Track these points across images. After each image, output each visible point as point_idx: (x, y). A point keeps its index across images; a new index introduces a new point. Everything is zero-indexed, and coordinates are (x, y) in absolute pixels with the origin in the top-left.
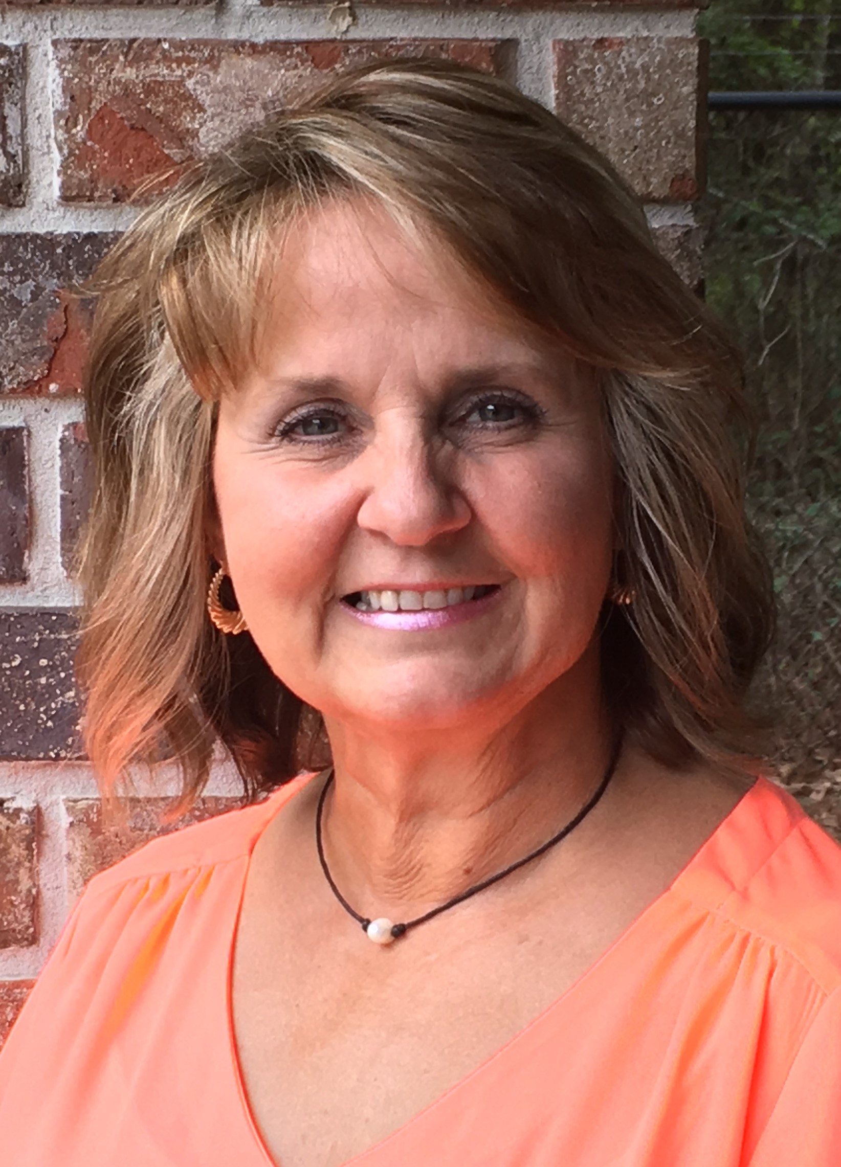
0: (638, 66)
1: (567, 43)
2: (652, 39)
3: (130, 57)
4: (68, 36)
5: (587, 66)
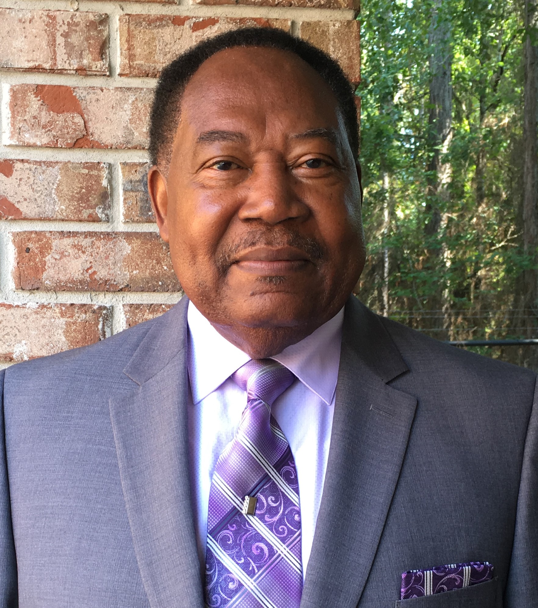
3: (151, 310)
4: (128, 303)
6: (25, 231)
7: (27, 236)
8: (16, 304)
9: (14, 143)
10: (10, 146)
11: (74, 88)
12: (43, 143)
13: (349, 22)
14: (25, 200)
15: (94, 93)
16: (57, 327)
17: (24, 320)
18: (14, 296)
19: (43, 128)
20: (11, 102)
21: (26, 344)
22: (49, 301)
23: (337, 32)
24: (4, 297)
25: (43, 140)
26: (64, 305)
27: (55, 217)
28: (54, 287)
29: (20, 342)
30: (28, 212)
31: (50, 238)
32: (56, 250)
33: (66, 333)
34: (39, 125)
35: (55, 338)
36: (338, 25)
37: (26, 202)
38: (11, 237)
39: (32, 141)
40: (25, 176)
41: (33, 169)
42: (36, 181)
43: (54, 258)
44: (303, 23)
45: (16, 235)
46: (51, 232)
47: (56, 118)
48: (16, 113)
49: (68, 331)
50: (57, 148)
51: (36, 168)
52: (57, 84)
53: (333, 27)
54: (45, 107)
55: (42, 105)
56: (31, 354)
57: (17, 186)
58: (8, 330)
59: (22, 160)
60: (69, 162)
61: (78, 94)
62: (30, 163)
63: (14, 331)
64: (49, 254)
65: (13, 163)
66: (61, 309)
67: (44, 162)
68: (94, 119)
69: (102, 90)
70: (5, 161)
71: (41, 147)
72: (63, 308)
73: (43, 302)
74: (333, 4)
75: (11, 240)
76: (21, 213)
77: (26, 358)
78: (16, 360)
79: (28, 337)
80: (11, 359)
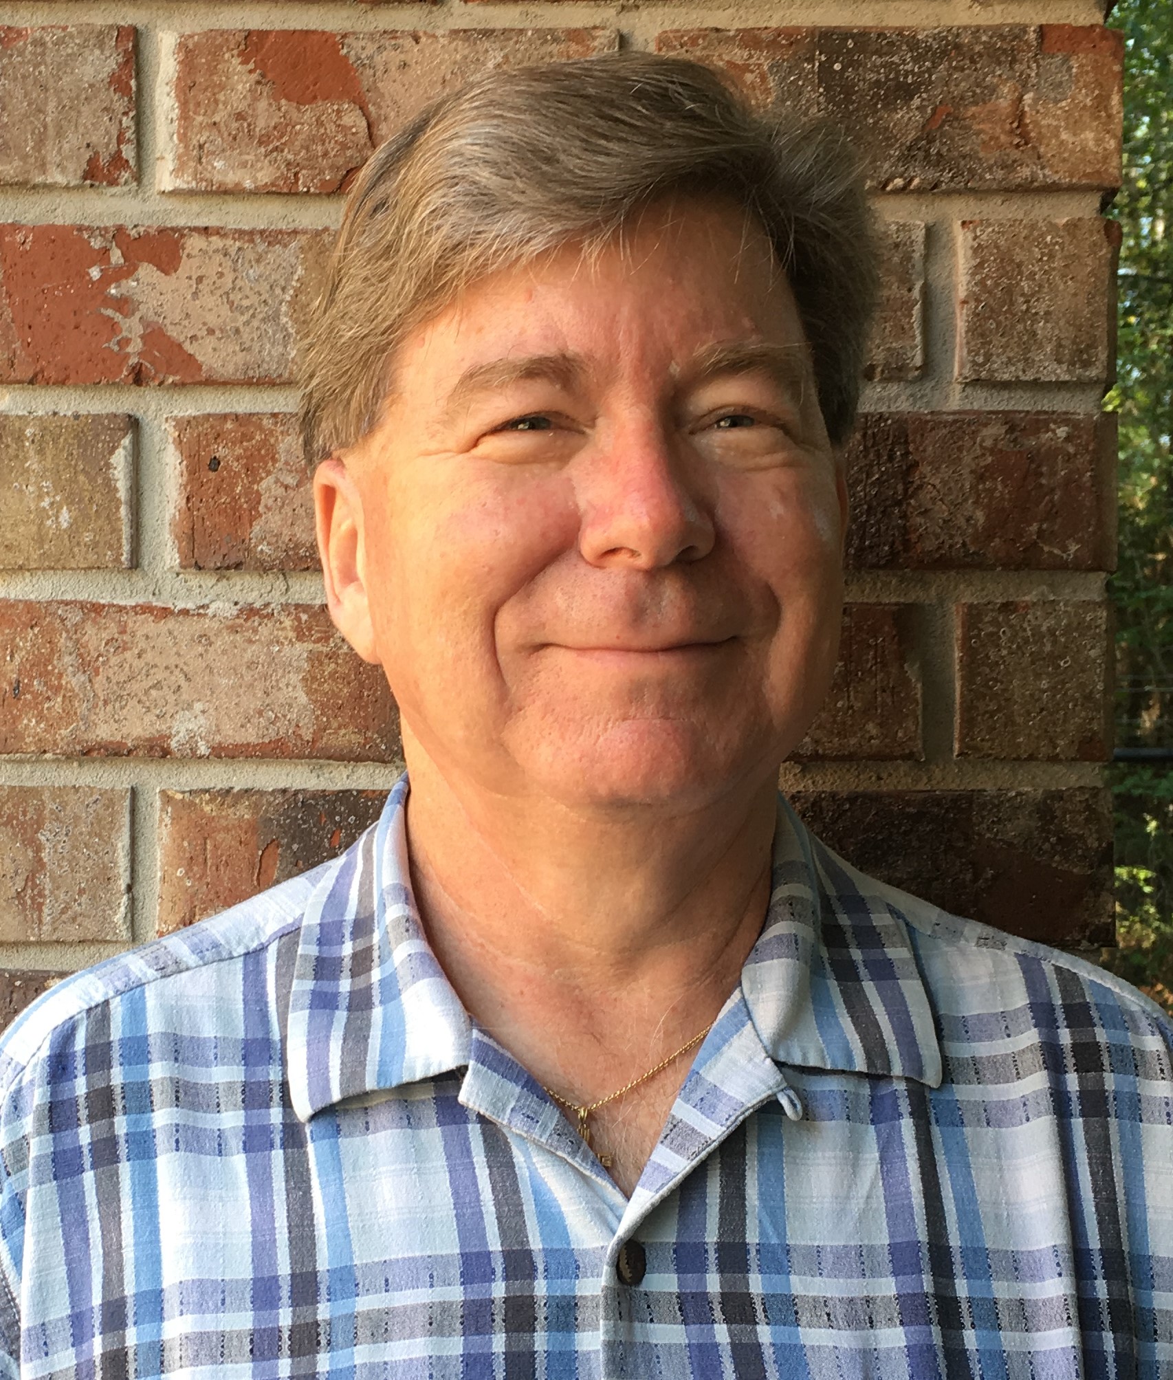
0: (1044, 628)
1: (971, 606)
2: (1059, 602)
5: (991, 629)
6: (209, 415)
7: (212, 427)
8: (181, 605)
9: (185, 186)
10: (175, 193)
11: (344, 36)
12: (259, 183)
14: (211, 332)
15: (396, 47)
16: (287, 666)
17: (200, 649)
18: (177, 585)
19: (260, 143)
20: (179, 78)
21: (203, 712)
22: (267, 599)
24: (151, 588)
25: (259, 175)
26: (306, 608)
27: (286, 375)
28: (281, 562)
29: (190, 707)
30: (217, 365)
31: (271, 431)
32: (286, 463)
33: (309, 681)
34: (251, 137)
35: (281, 697)
37: (212, 338)
38: (172, 430)
39: (231, 178)
40: (211, 270)
41: (233, 251)
42: (239, 283)
43: (282, 484)
45: (183, 425)
46: (274, 415)
47: (295, 115)
48: (191, 106)
49: (314, 679)
50: (296, 194)
51: (240, 249)
52: (299, 28)
54: (266, 89)
55: (258, 83)
56: (218, 738)
57: (189, 297)
58: (160, 675)
59: (206, 228)
60: (326, 229)
61: (355, 50)
62: (225, 236)
63: (173, 678)
64: (269, 473)
65: (182, 236)
66: (298, 619)
67: (262, 232)
68: (392, 114)
69: (417, 40)
70: (162, 231)
71: (255, 193)
72: (304, 617)
73: (250, 600)
75: (171, 440)
76: (200, 367)
77: (203, 749)
78: (178, 755)
79: (209, 693)
80: (166, 753)
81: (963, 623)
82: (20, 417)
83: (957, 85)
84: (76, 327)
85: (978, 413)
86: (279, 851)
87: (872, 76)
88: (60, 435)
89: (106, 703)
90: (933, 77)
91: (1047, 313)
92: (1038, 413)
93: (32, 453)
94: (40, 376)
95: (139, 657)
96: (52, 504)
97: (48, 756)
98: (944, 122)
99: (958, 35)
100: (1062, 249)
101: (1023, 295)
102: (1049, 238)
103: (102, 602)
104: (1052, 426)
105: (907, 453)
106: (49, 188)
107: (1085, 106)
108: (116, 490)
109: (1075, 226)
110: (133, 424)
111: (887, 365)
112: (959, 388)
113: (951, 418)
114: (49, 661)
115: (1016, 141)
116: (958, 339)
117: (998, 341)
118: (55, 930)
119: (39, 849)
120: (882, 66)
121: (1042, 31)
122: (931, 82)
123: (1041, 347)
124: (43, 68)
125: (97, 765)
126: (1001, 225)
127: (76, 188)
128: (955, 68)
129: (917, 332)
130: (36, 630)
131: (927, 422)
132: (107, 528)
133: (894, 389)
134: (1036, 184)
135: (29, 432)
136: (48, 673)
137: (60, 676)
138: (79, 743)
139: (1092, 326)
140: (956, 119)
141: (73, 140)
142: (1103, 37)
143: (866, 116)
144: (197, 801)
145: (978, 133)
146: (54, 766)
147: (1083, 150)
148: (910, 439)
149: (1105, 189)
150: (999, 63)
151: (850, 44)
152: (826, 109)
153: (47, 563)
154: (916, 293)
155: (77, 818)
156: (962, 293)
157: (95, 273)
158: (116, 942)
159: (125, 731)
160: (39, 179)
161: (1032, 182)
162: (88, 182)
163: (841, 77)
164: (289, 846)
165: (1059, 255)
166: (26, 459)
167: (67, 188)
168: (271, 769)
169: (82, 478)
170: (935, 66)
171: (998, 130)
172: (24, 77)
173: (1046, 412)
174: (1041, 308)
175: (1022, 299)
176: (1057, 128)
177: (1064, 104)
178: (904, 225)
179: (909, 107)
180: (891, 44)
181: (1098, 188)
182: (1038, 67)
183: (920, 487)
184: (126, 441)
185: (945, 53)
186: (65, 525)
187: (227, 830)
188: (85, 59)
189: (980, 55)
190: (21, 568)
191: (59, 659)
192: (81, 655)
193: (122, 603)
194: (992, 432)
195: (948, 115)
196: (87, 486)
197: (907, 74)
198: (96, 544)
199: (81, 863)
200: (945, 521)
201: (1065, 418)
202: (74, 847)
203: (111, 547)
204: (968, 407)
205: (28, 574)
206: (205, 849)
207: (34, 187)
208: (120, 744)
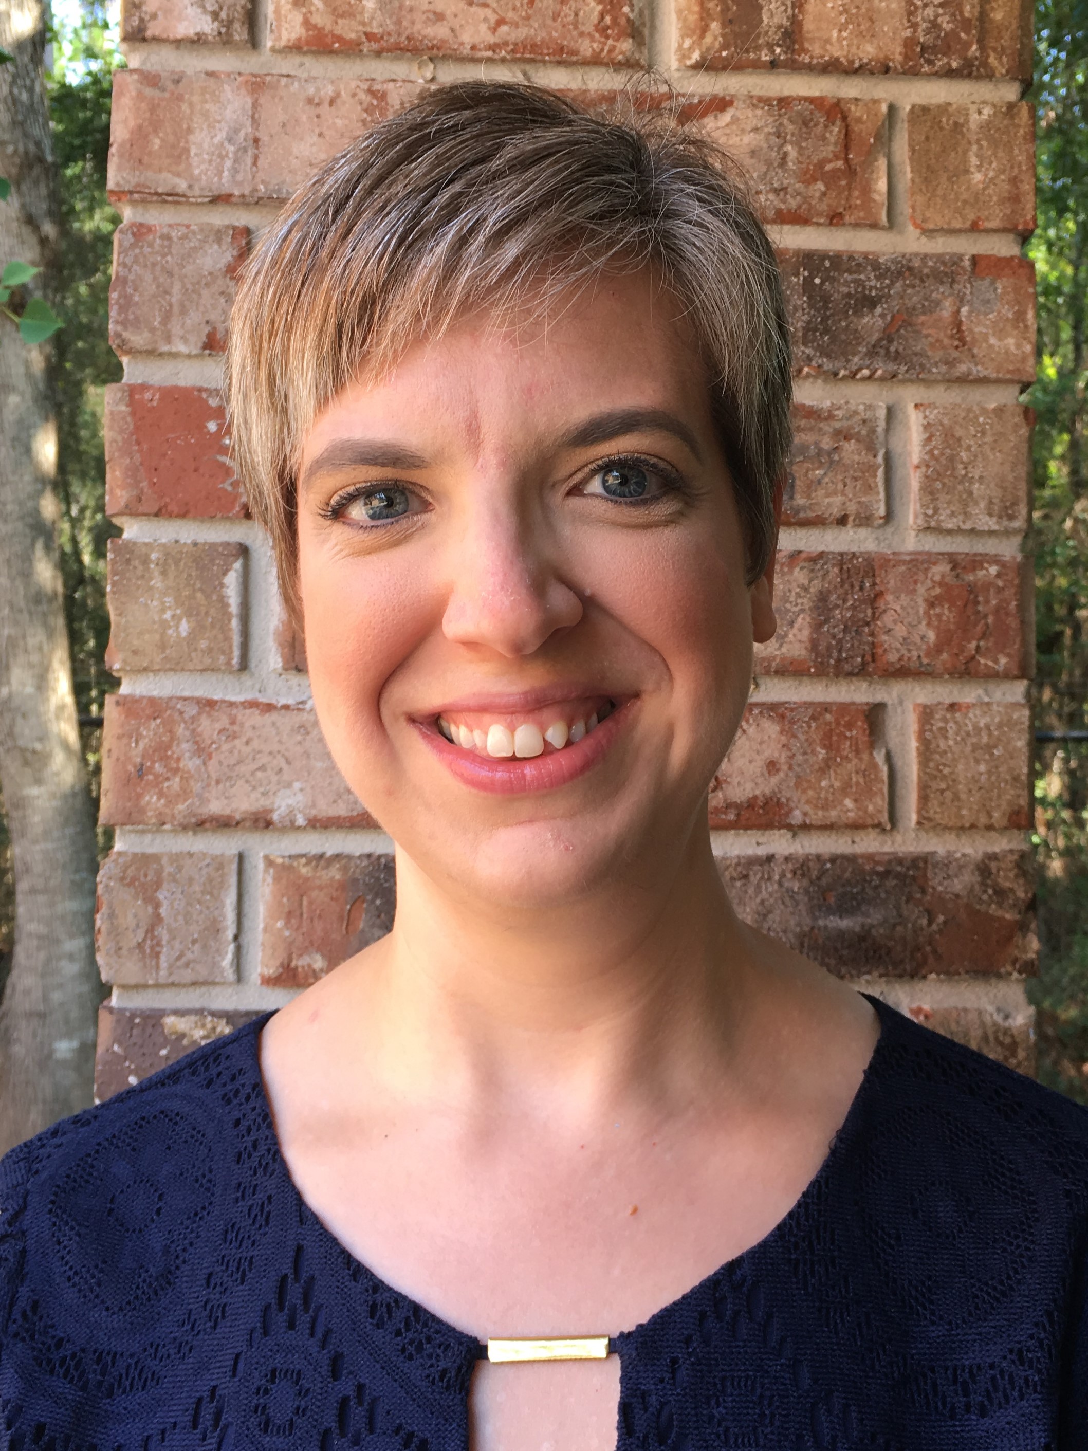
0: (982, 724)
1: (925, 706)
2: (993, 703)
5: (941, 725)
8: (283, 701)
13: (1011, 106)
17: (299, 738)
18: (280, 684)
21: (301, 790)
23: (986, 127)
24: (257, 686)
29: (289, 785)
36: (987, 111)
44: (913, 107)
53: (976, 116)
56: (314, 812)
58: (264, 759)
63: (275, 762)
74: (978, 70)
77: (301, 821)
78: (280, 825)
79: (306, 774)
80: (268, 824)
81: (920, 721)
82: (146, 544)
83: (910, 299)
84: (196, 470)
85: (929, 553)
86: (365, 905)
87: (845, 290)
88: (180, 560)
89: (218, 782)
90: (892, 292)
91: (981, 477)
92: (975, 555)
93: (156, 573)
94: (164, 511)
95: (247, 743)
96: (173, 616)
97: (167, 827)
98: (901, 327)
99: (910, 260)
100: (991, 428)
101: (962, 462)
102: (981, 420)
103: (216, 698)
104: (986, 565)
105: (874, 584)
106: (174, 355)
107: (1008, 319)
108: (228, 605)
109: (1001, 410)
110: (244, 551)
111: (858, 515)
112: (913, 533)
113: (908, 558)
114: (169, 747)
115: (956, 343)
116: (912, 496)
117: (943, 497)
118: (170, 974)
119: (157, 905)
120: (852, 282)
121: (975, 259)
122: (890, 296)
123: (976, 503)
124: (169, 258)
125: (209, 833)
126: (945, 408)
127: (196, 356)
128: (908, 286)
129: (881, 489)
130: (158, 721)
131: (889, 560)
132: (220, 637)
133: (863, 532)
134: (971, 377)
135: (154, 556)
136: (168, 757)
137: (178, 760)
138: (194, 816)
139: (1015, 488)
140: (910, 325)
141: (194, 318)
142: (1021, 266)
143: (840, 320)
144: (295, 864)
145: (927, 336)
146: (172, 835)
147: (1006, 352)
148: (877, 573)
149: (1023, 383)
150: (942, 283)
151: (827, 264)
152: (809, 313)
153: (168, 666)
154: (880, 459)
155: (191, 880)
156: (915, 459)
157: (212, 426)
158: (223, 983)
159: (234, 806)
160: (165, 348)
161: (969, 375)
162: (207, 352)
163: (820, 289)
164: (373, 901)
165: (989, 433)
166: (151, 579)
167: (189, 356)
168: (358, 837)
169: (199, 595)
170: (893, 283)
171: (942, 334)
172: (154, 265)
173: (981, 554)
174: (976, 473)
175: (961, 466)
176: (986, 334)
177: (991, 316)
178: (870, 406)
179: (873, 316)
180: (859, 265)
181: (1018, 382)
182: (972, 287)
183: (885, 611)
184: (238, 565)
185: (900, 274)
186: (184, 634)
187: (321, 888)
188: (206, 252)
189: (928, 276)
190: (145, 669)
191: (178, 745)
192: (196, 743)
193: (233, 698)
194: (940, 570)
195: (904, 321)
196: (204, 602)
197: (871, 288)
198: (210, 650)
199: (195, 917)
200: (904, 639)
201: (995, 559)
202: (189, 904)
203: (223, 653)
204: (920, 549)
205: (151, 674)
206: (301, 905)
207: (161, 355)
208: (229, 817)
